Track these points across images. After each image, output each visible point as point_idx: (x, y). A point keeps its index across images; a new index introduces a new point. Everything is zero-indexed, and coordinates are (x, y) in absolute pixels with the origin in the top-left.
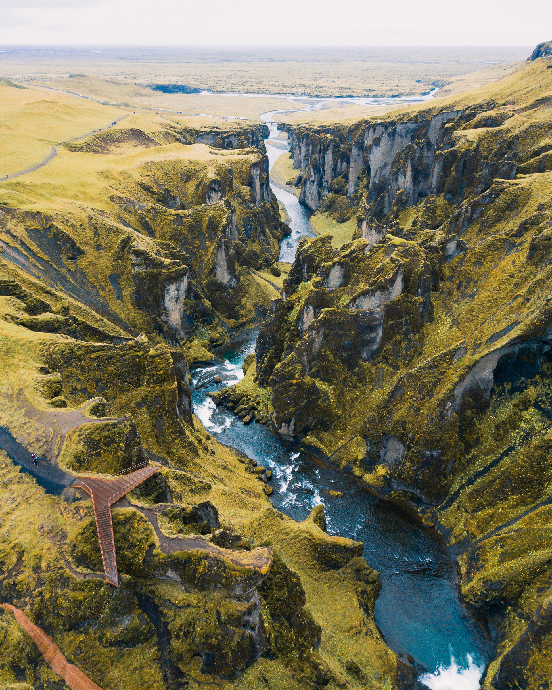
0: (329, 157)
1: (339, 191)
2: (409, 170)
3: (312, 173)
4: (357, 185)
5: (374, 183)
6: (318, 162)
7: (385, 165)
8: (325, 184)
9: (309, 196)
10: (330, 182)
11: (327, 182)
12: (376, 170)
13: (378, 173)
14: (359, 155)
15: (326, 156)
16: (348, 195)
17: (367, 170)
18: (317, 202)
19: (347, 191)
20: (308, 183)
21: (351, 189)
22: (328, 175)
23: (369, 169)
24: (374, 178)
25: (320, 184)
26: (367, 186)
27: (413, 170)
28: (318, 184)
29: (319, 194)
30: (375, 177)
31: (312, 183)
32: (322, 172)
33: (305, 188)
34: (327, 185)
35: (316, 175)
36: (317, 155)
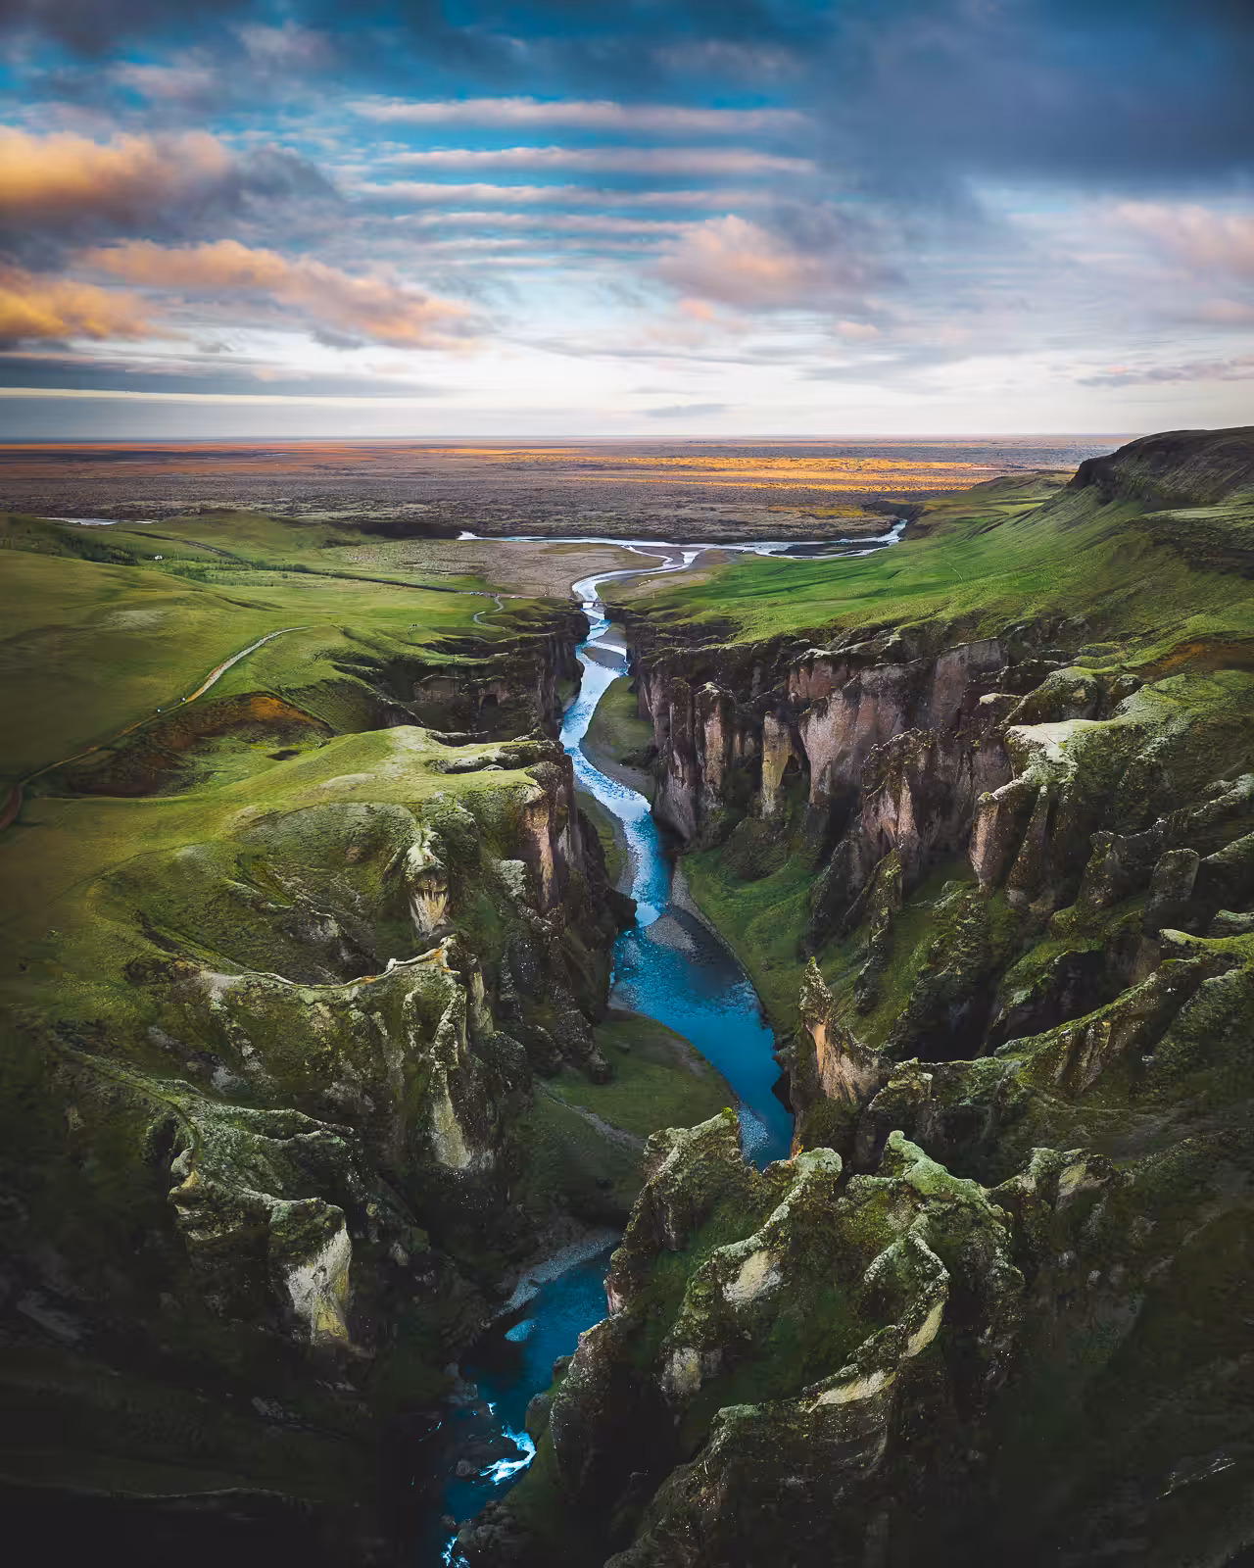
0: (713, 730)
1: (739, 804)
2: (906, 795)
3: (678, 762)
4: (780, 796)
5: (820, 795)
6: (688, 739)
7: (843, 756)
8: (708, 786)
9: (674, 807)
10: (718, 782)
11: (712, 781)
12: (822, 766)
13: (827, 773)
14: (781, 735)
15: (707, 730)
16: (762, 817)
18: (693, 823)
19: (760, 808)
20: (671, 778)
21: (769, 806)
22: (713, 768)
23: (806, 763)
24: (819, 782)
26: (804, 800)
28: (690, 785)
30: (821, 781)
31: (678, 783)
32: (700, 762)
33: (665, 790)
34: (714, 789)
35: (686, 769)
36: (687, 725)
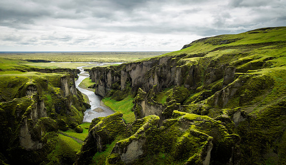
1: (116, 88)
2: (156, 77)
4: (125, 85)
5: (134, 84)
6: (103, 78)
7: (139, 77)
9: (100, 91)
10: (111, 85)
11: (109, 85)
12: (134, 79)
13: (136, 80)
15: (108, 75)
16: (121, 90)
17: (129, 79)
18: (105, 93)
19: (121, 88)
21: (123, 87)
22: (109, 82)
23: (131, 79)
24: (134, 82)
25: (105, 86)
26: (131, 86)
27: (158, 77)
29: (105, 90)
31: (101, 86)
32: (106, 81)
33: (98, 88)
35: (103, 83)
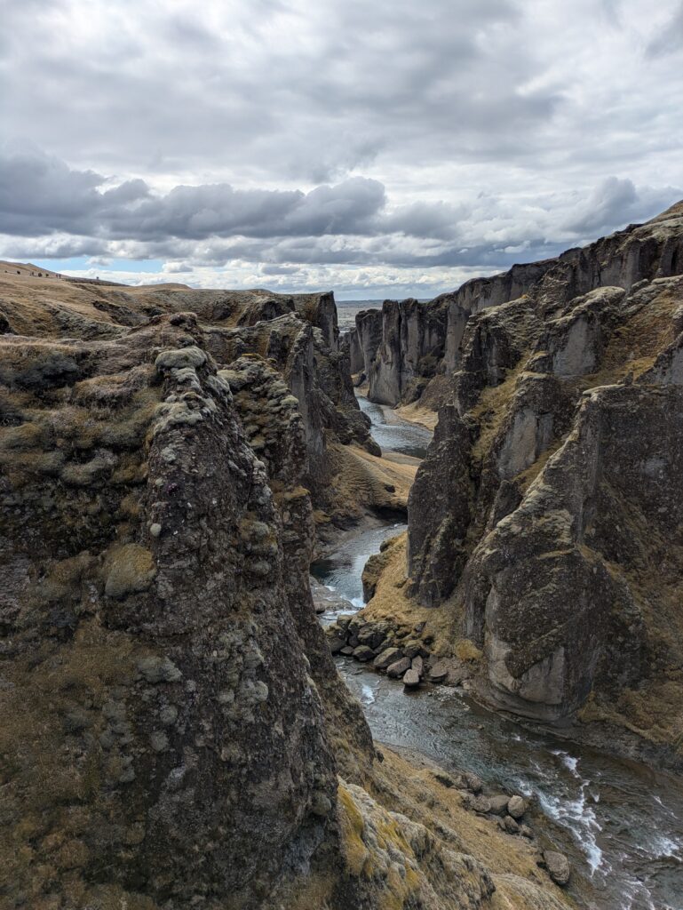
0: (413, 325)
1: (429, 372)
3: (389, 353)
6: (397, 335)
8: (407, 365)
9: (385, 386)
10: (415, 362)
11: (411, 361)
14: (460, 315)
15: (409, 325)
18: (398, 392)
19: (445, 368)
20: (383, 365)
25: (400, 367)
28: (397, 366)
29: (400, 380)
31: (389, 367)
32: (403, 348)
33: (379, 376)
34: (412, 366)
35: (394, 355)
36: (394, 327)
